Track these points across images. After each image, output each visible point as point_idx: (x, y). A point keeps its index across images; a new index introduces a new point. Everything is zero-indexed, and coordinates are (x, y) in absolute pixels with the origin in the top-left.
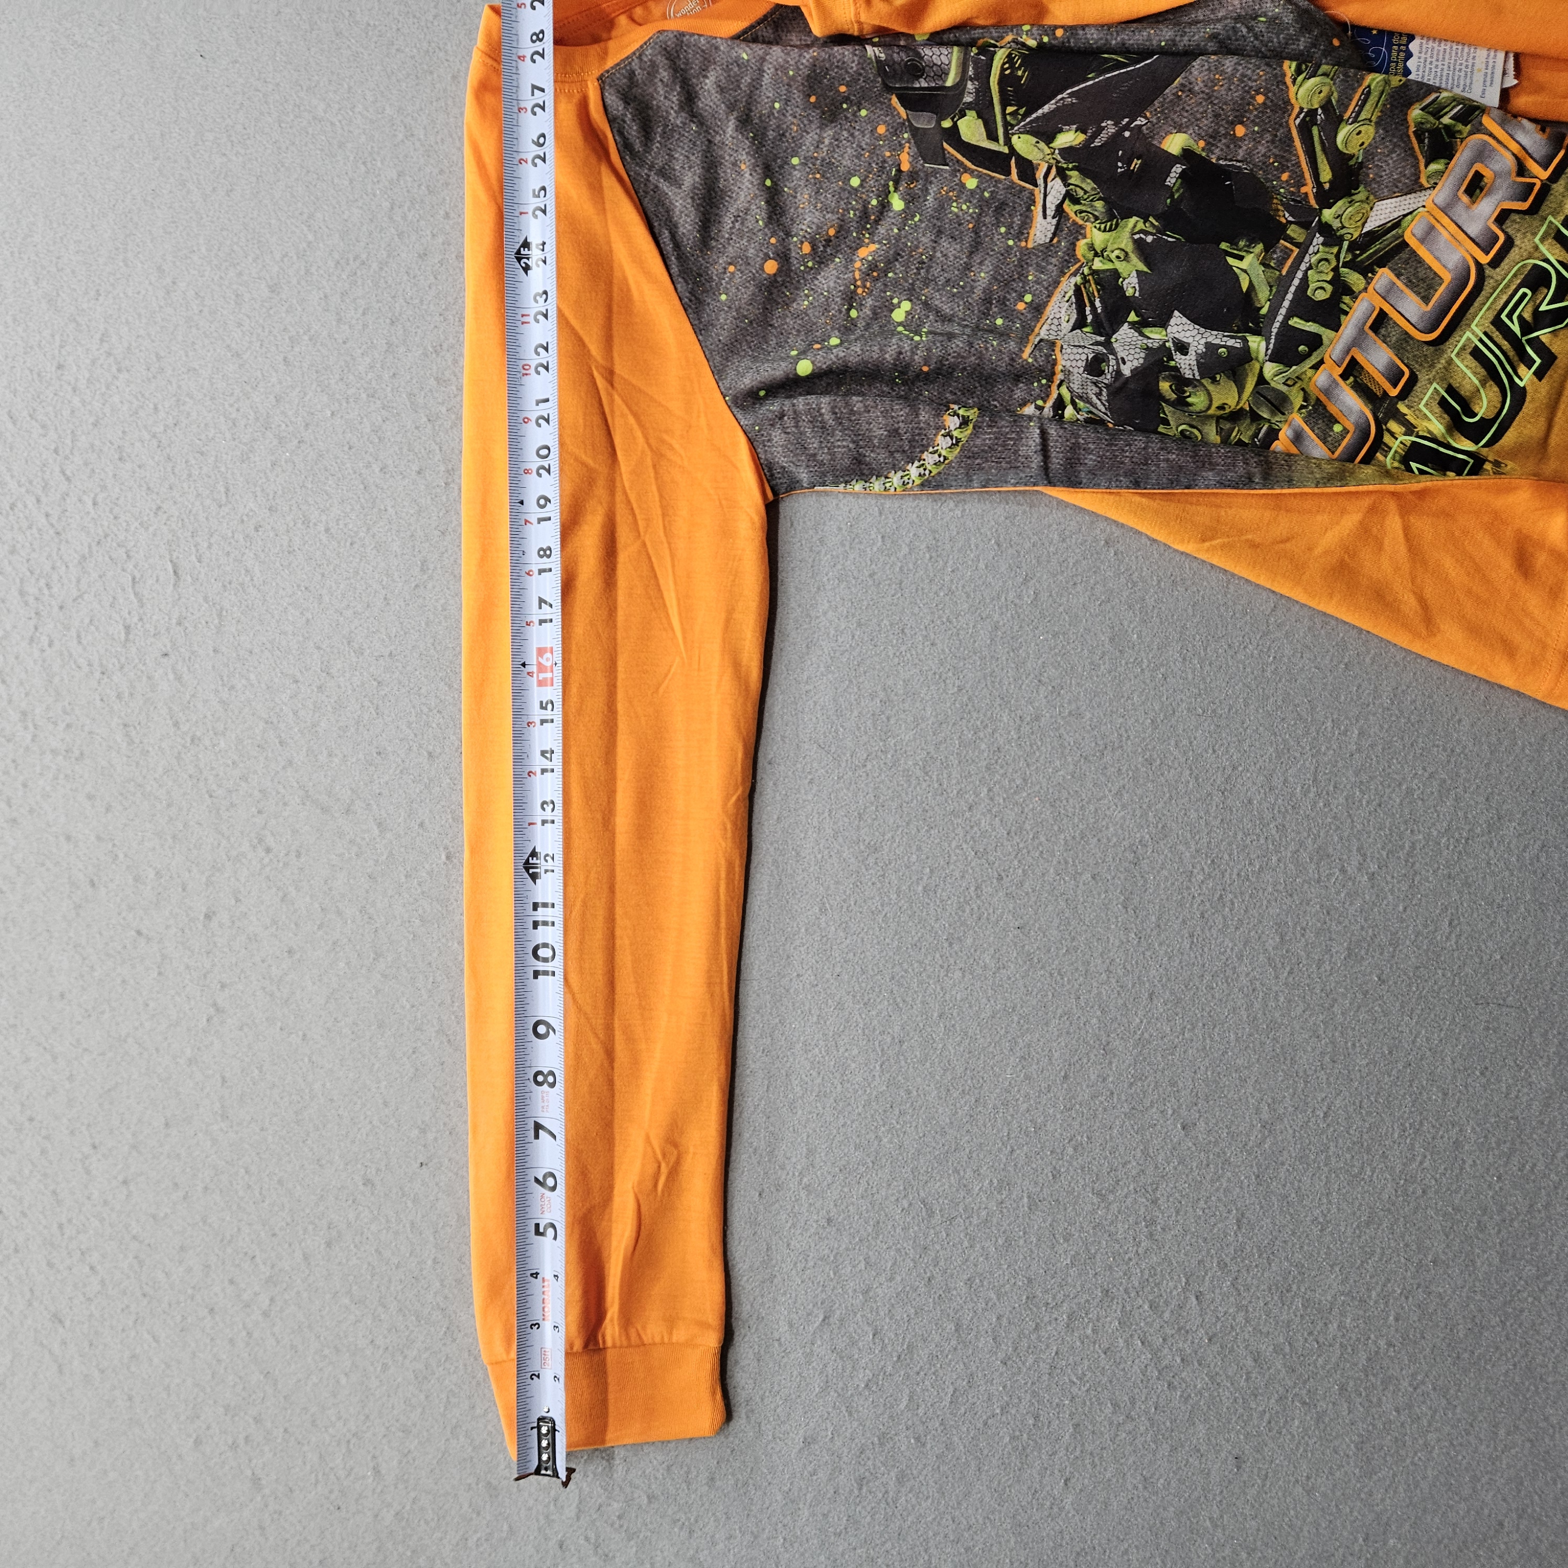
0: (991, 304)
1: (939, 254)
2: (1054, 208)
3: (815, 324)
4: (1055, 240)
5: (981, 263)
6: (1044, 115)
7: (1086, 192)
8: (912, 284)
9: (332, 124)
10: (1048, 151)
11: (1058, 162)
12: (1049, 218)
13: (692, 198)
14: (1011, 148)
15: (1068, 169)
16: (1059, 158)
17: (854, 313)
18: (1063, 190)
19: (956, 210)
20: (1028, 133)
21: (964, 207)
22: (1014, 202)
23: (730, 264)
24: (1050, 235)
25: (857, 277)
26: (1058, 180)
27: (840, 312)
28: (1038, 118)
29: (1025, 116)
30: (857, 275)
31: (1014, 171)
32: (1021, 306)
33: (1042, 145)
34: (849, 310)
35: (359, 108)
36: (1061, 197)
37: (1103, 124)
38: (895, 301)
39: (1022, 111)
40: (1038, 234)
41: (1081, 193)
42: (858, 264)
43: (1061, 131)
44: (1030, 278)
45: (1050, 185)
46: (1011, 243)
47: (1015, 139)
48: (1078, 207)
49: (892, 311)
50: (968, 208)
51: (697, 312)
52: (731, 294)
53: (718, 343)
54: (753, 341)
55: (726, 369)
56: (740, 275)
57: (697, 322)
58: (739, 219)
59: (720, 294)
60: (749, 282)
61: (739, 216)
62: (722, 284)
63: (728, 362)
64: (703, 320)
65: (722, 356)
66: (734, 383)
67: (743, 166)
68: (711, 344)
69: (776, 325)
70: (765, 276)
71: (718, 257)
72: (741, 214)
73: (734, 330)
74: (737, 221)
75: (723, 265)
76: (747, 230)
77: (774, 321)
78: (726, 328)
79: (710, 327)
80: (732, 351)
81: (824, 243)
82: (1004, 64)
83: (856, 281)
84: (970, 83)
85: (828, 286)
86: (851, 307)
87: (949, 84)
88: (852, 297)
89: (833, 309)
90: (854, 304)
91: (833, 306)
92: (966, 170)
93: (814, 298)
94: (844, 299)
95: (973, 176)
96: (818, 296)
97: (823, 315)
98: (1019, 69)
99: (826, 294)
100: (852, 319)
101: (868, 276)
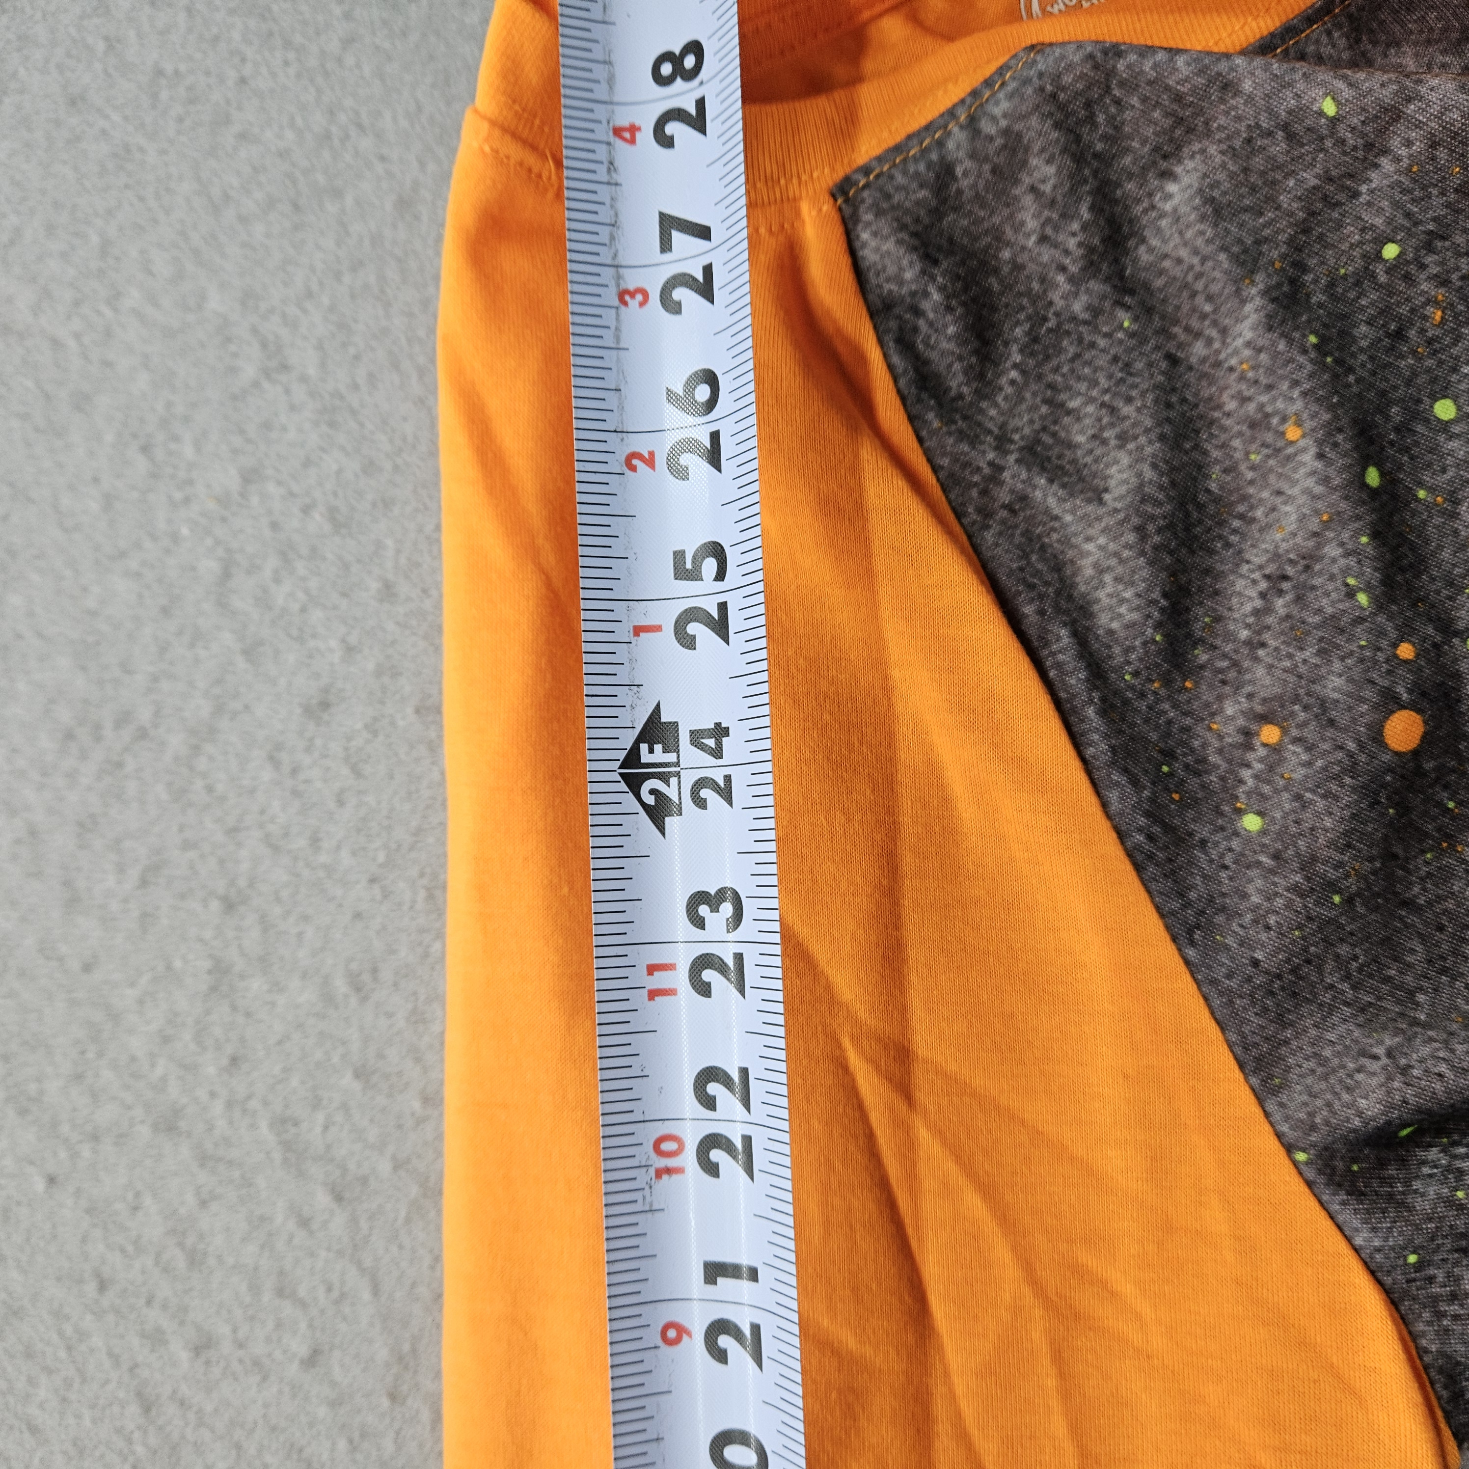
9: (56, 344)
13: (1140, 530)
23: (1265, 719)
35: (133, 297)
51: (1173, 872)
52: (1278, 815)
53: (1250, 970)
54: (1355, 958)
55: (1283, 1050)
56: (1304, 757)
57: (1175, 905)
58: (1286, 586)
59: (1239, 812)
60: (1336, 777)
61: (1285, 578)
62: (1241, 781)
63: (1289, 1033)
64: (1193, 895)
65: (1265, 1010)
66: (1319, 1103)
67: (1293, 433)
68: (1229, 976)
69: (1421, 901)
70: (1386, 757)
71: (1220, 698)
72: (1290, 571)
73: (1300, 927)
74: (1281, 593)
75: (1241, 722)
76: (1317, 619)
77: (1416, 890)
78: (1272, 920)
79: (1220, 919)
80: (1294, 994)
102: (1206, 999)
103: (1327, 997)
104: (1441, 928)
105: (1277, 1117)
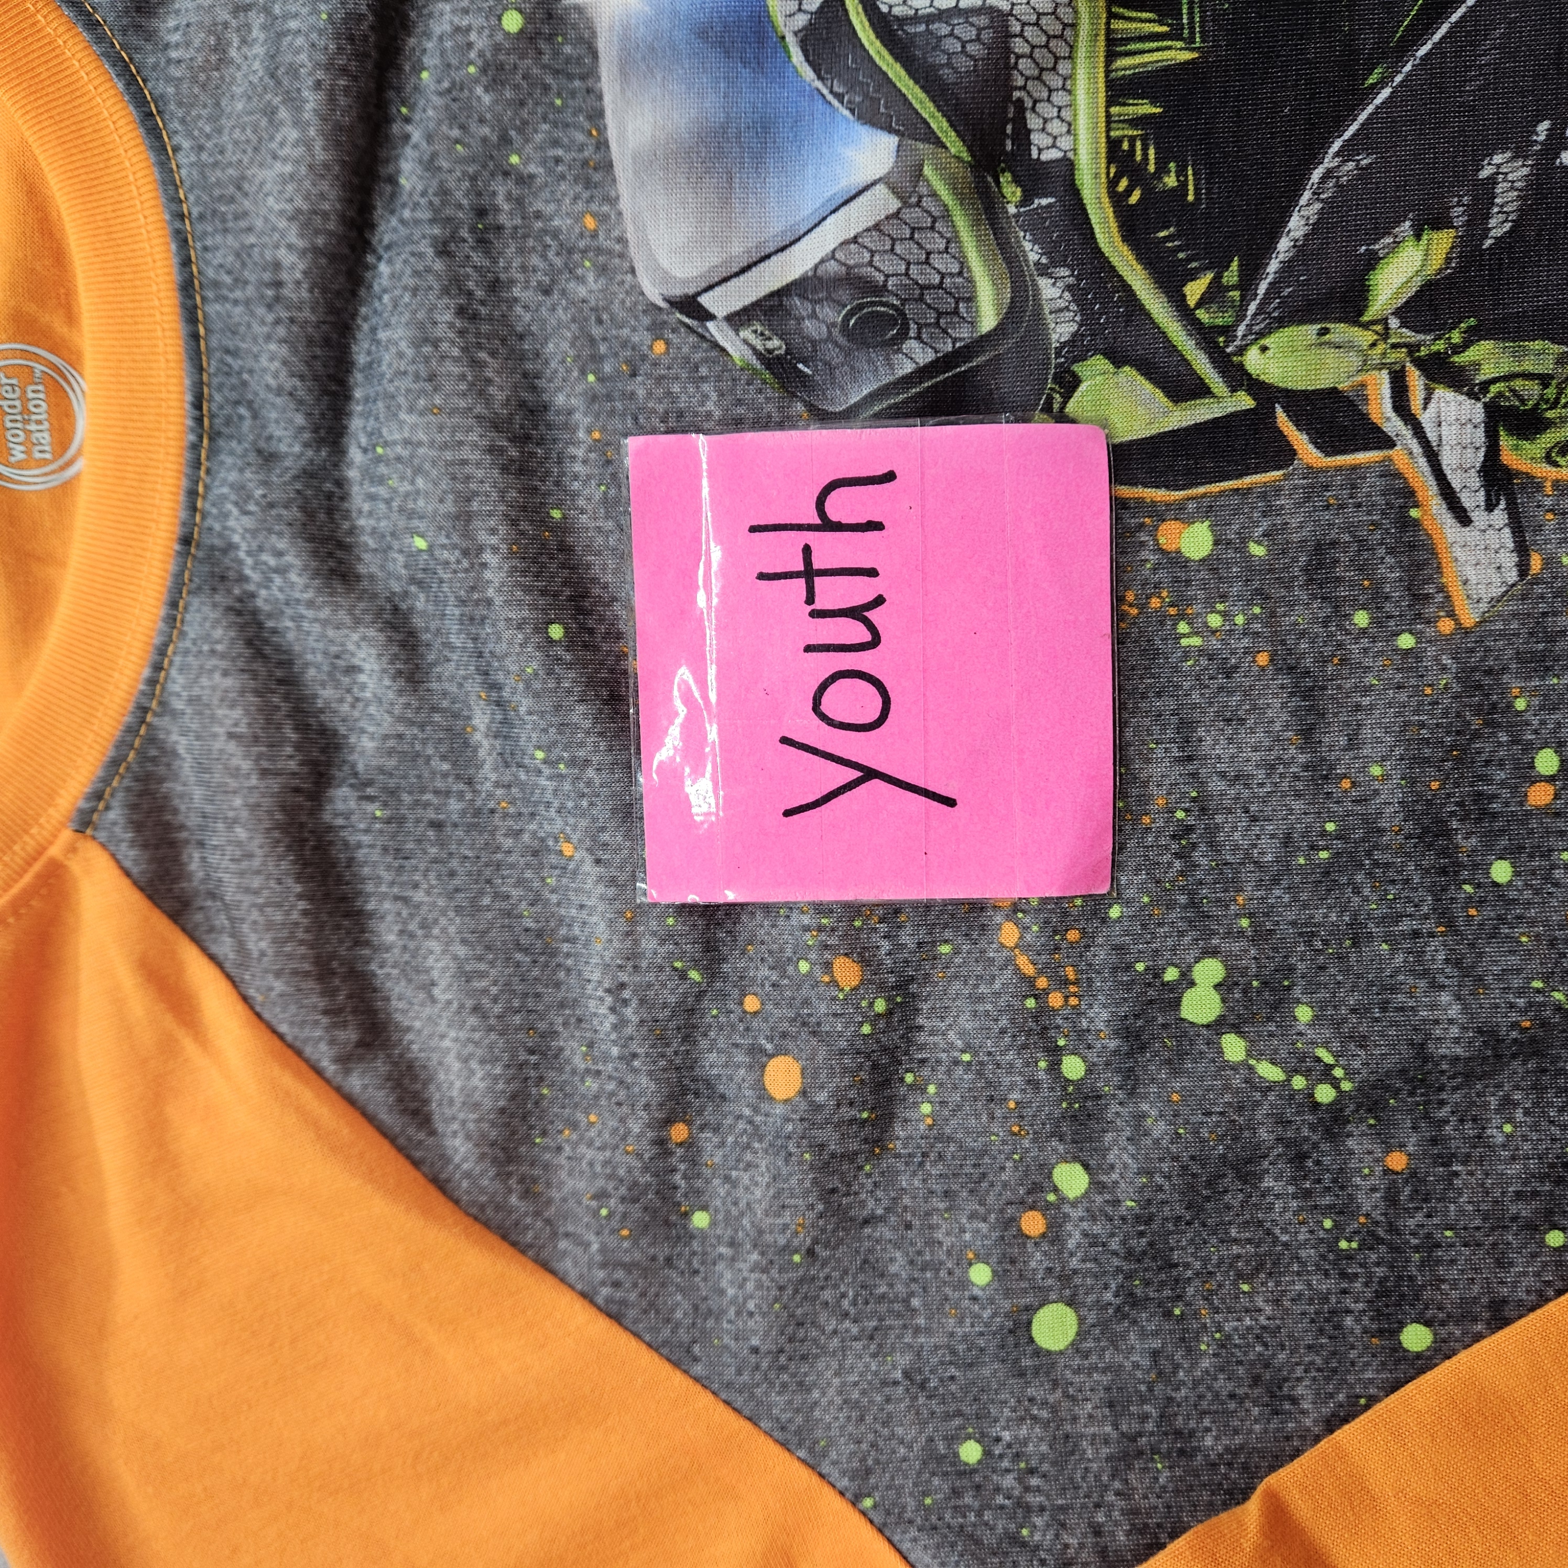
0: (1448, 834)
1: (1216, 785)
2: (1475, 481)
3: (984, 1152)
4: (1536, 563)
5: (1353, 743)
6: (1301, 250)
7: (1544, 380)
8: (1193, 904)
10: (1364, 337)
11: (1412, 349)
12: (1479, 517)
13: (476, 1009)
14: (1255, 387)
15: (1458, 349)
16: (1409, 336)
17: (1073, 1067)
18: (1476, 411)
19: (1196, 641)
20: (1281, 323)
21: (1215, 621)
22: (1349, 528)
23: (668, 1122)
24: (1509, 560)
25: (1029, 970)
26: (1443, 394)
27: (1034, 1084)
28: (1287, 267)
29: (1247, 284)
30: (1026, 965)
31: (1299, 440)
32: (1540, 795)
33: (1340, 331)
34: (1055, 1067)
36: (1480, 436)
37: (1485, 173)
38: (1171, 974)
39: (1231, 275)
40: (1471, 573)
41: (1531, 390)
42: (1009, 936)
43: (1372, 261)
44: (1520, 704)
45: (1426, 419)
46: (1406, 641)
47: (1253, 361)
48: (1548, 439)
49: (1176, 1004)
50: (1225, 615)
51: (651, 1304)
52: (718, 1203)
53: (753, 1359)
54: (843, 1296)
55: (817, 1413)
56: (716, 1140)
57: (666, 1332)
58: (626, 994)
59: (686, 1215)
60: (748, 1146)
61: (622, 986)
62: (675, 1187)
63: (816, 1394)
64: (679, 1315)
65: (784, 1385)
66: (864, 1446)
67: (568, 849)
68: (739, 1372)
69: (880, 1212)
70: (780, 1109)
71: (623, 1120)
72: (624, 977)
73: (777, 1299)
74: (625, 1002)
75: (650, 1134)
76: (667, 1012)
77: (871, 1204)
78: (751, 1305)
79: (710, 1323)
80: (804, 1358)
81: (883, 927)
82: (1113, 183)
83: (1030, 981)
84: (1044, 283)
85: (962, 1034)
86: (1055, 1054)
87: (988, 321)
88: (1045, 1028)
89: (1011, 1088)
90: (1061, 1042)
91: (1006, 1080)
92: (1160, 513)
93: (940, 1085)
94: (1025, 1047)
95: (1189, 521)
96: (949, 1072)
97: (992, 1117)
98: (1162, 169)
99: (966, 1057)
100: (1079, 1084)
101: (1057, 948)
102: (727, 1403)
103: (835, 1342)
104: (908, 1226)
105: (835, 1474)
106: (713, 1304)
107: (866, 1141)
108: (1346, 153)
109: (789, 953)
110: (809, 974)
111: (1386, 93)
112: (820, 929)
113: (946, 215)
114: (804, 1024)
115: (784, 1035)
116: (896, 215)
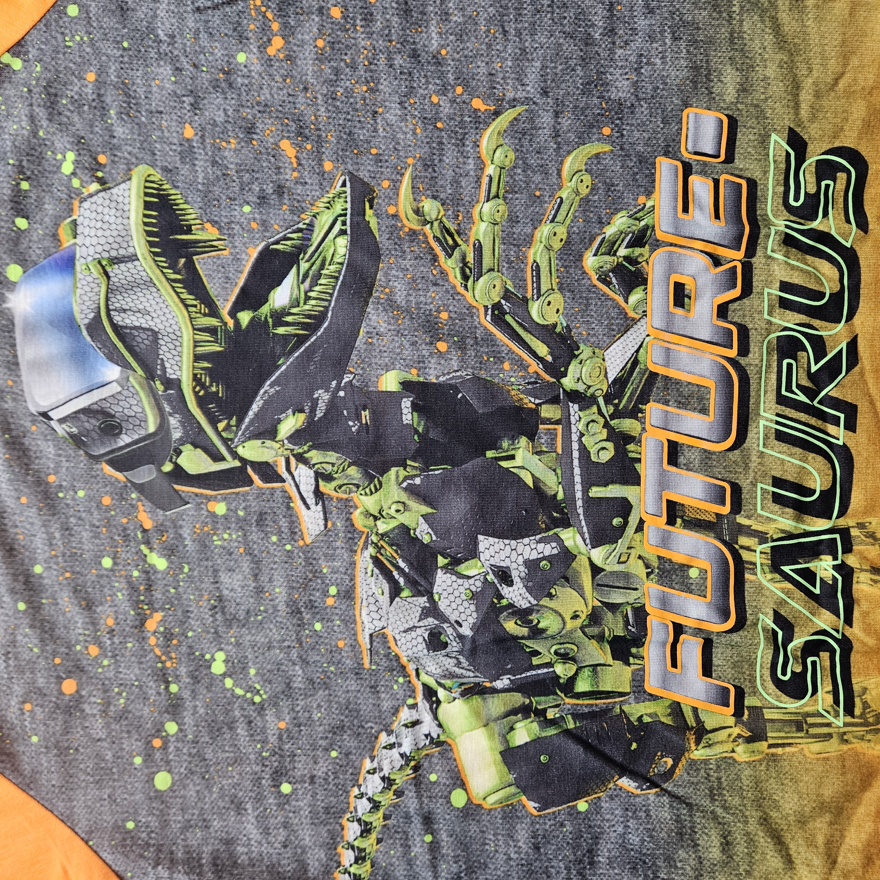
0: (301, 613)
1: (226, 592)
2: (312, 495)
3: (141, 717)
4: (330, 524)
5: (270, 580)
6: (256, 415)
7: (333, 465)
8: (216, 632)
10: (277, 445)
11: (292, 450)
12: (313, 507)
14: (241, 459)
15: (305, 452)
16: (291, 447)
17: (174, 688)
18: (311, 473)
19: (219, 543)
20: (249, 439)
21: (226, 536)
22: (271, 508)
23: (24, 702)
24: (322, 522)
25: (159, 653)
26: (301, 466)
27: (159, 694)
28: (252, 422)
29: (238, 425)
30: (158, 652)
31: (255, 478)
32: (330, 601)
33: (268, 443)
34: (167, 688)
36: (313, 481)
37: (316, 396)
38: (208, 657)
39: (233, 422)
40: (310, 527)
41: (329, 468)
42: (153, 641)
43: (279, 421)
44: (325, 571)
45: (296, 474)
46: (288, 547)
47: (240, 451)
48: (334, 484)
49: (209, 667)
50: (230, 535)
51: (16, 769)
52: (41, 733)
53: (53, 789)
54: (88, 767)
55: (75, 810)
56: (41, 710)
57: (20, 780)
58: (10, 655)
59: (30, 737)
60: (54, 712)
61: (9, 652)
62: (26, 726)
63: (75, 803)
64: (26, 772)
65: (63, 799)
66: (91, 822)
68: (47, 794)
69: (104, 737)
70: (67, 698)
71: (9, 700)
72: (10, 649)
73: (63, 767)
74: (10, 658)
75: (17, 706)
76: (25, 662)
77: (100, 734)
78: (53, 769)
79: (38, 775)
80: (72, 789)
81: (108, 636)
82: (194, 388)
83: (160, 657)
84: (171, 419)
85: (135, 675)
86: (167, 683)
87: (152, 429)
88: (164, 674)
89: (151, 695)
90: (170, 679)
91: (150, 692)
92: (209, 499)
93: (127, 693)
94: (156, 680)
95: (219, 501)
96: (130, 688)
97: (144, 705)
98: (211, 385)
99: (136, 683)
100: (175, 694)
101: (169, 646)
102: (43, 805)
103: (84, 784)
104: (114, 743)
105: (80, 832)
106: (39, 769)
107: (100, 711)
108: (271, 386)
109: (73, 642)
110: (80, 651)
111: (284, 368)
112: (85, 635)
113: (137, 393)
114: (78, 668)
115: (70, 672)
116: (120, 393)
